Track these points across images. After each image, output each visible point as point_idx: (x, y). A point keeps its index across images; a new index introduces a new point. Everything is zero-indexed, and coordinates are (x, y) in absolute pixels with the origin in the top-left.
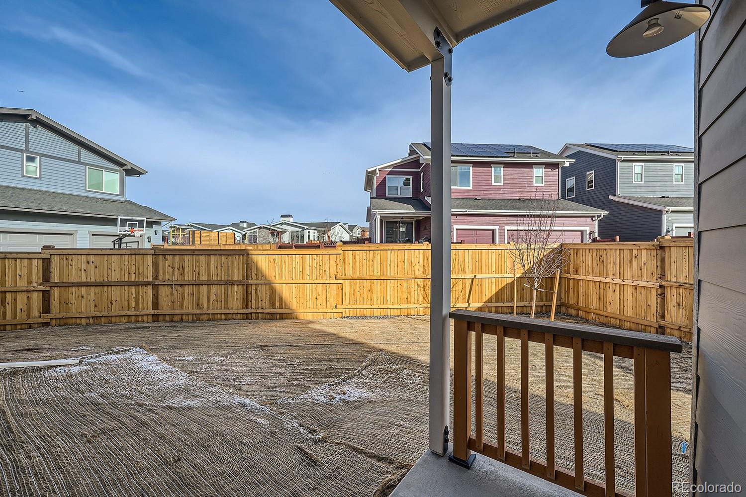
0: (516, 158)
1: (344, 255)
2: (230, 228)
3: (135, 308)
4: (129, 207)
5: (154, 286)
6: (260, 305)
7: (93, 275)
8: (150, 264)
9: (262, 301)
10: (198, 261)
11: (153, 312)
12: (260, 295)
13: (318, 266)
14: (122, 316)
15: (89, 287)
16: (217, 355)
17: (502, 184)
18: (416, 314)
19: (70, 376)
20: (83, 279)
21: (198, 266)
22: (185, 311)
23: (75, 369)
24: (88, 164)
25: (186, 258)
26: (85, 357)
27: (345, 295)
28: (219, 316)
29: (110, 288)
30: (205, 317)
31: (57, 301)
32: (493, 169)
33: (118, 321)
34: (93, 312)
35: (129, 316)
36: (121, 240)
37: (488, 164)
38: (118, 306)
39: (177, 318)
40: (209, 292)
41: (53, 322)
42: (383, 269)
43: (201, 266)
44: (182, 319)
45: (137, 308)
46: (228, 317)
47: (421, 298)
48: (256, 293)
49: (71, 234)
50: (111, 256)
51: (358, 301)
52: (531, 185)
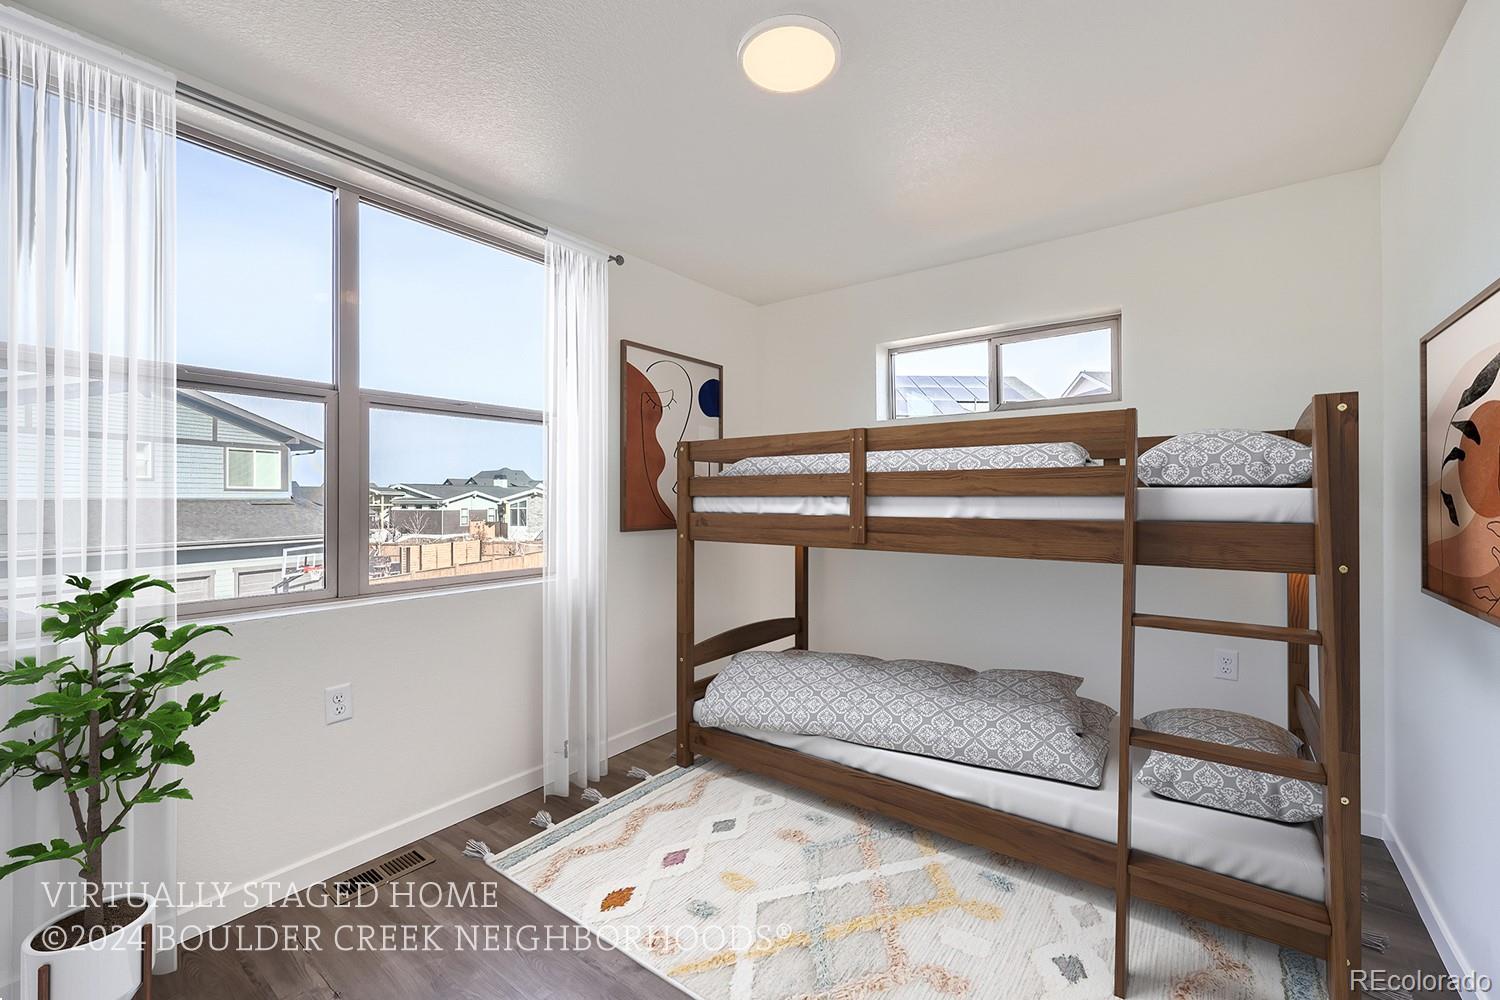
4: (298, 513)
24: (229, 444)
36: (287, 584)
49: (205, 578)
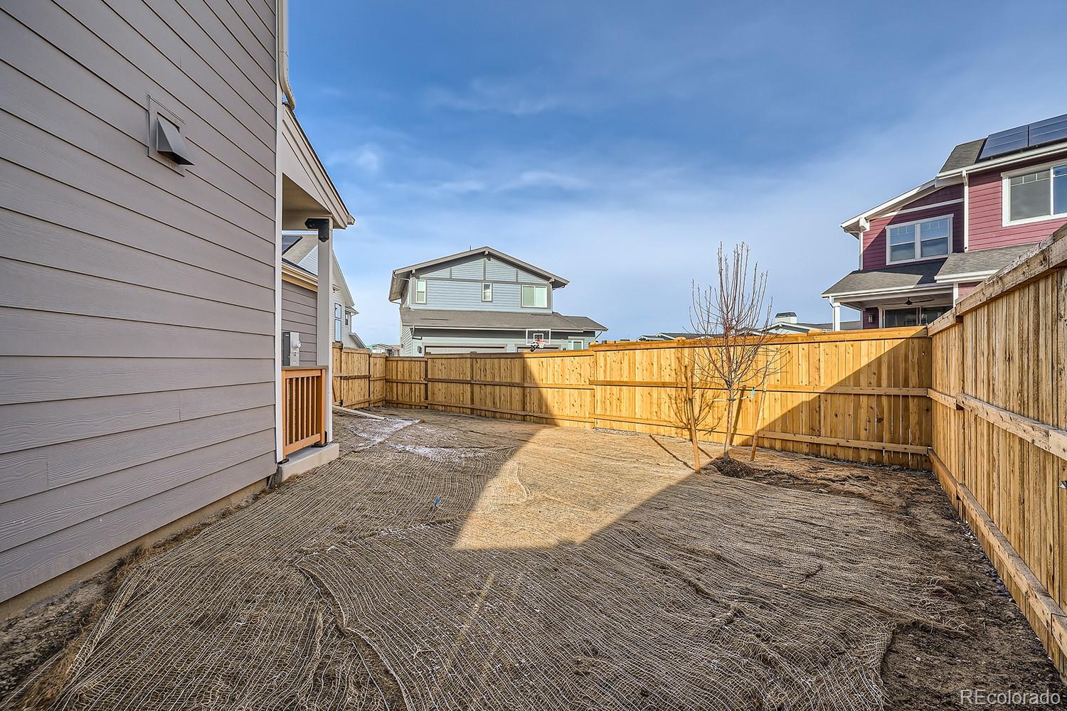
1: (596, 357)
3: (462, 401)
6: (532, 408)
7: (444, 374)
8: (469, 366)
9: (534, 404)
11: (471, 406)
12: (532, 398)
13: (575, 369)
14: (457, 406)
15: (442, 383)
20: (440, 377)
22: (487, 408)
24: (524, 283)
25: (487, 361)
27: (597, 404)
28: (507, 415)
29: (451, 384)
30: (498, 415)
31: (431, 391)
33: (454, 410)
34: (444, 402)
35: (460, 407)
38: (455, 399)
39: (483, 413)
40: (500, 392)
41: (429, 406)
43: (495, 369)
44: (486, 414)
48: (530, 396)
49: (503, 348)
50: (451, 359)
51: (608, 411)
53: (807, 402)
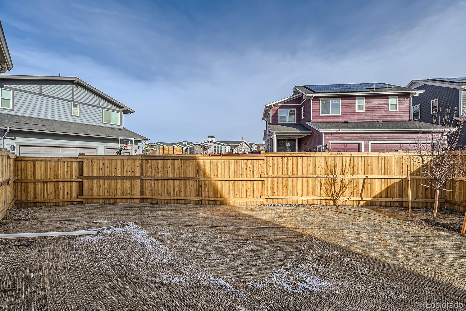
0: (375, 92)
1: (266, 160)
2: (178, 145)
3: (130, 194)
4: (125, 132)
5: (141, 180)
6: (207, 195)
7: (106, 172)
8: (139, 165)
9: (208, 192)
10: (167, 164)
11: (141, 197)
12: (207, 188)
13: (248, 168)
14: (123, 199)
15: (104, 180)
16: (186, 232)
17: (364, 111)
18: (319, 203)
19: (91, 244)
20: (101, 175)
21: (167, 167)
22: (159, 197)
23: (95, 239)
24: (104, 108)
25: (160, 162)
26: (101, 228)
27: (267, 189)
28: (181, 201)
29: (115, 180)
30: (172, 202)
31: (87, 188)
32: (357, 100)
33: (120, 202)
34: (106, 196)
35: (127, 199)
36: (121, 152)
37: (354, 97)
38: (120, 192)
39: (155, 201)
40: (174, 184)
41: (84, 201)
42: (295, 171)
43: (169, 167)
44: (158, 202)
45: (131, 194)
46: (186, 202)
47: (322, 192)
48: (205, 187)
49: (95, 148)
50: (116, 160)
51: (276, 194)
52: (387, 111)
53: (397, 183)
